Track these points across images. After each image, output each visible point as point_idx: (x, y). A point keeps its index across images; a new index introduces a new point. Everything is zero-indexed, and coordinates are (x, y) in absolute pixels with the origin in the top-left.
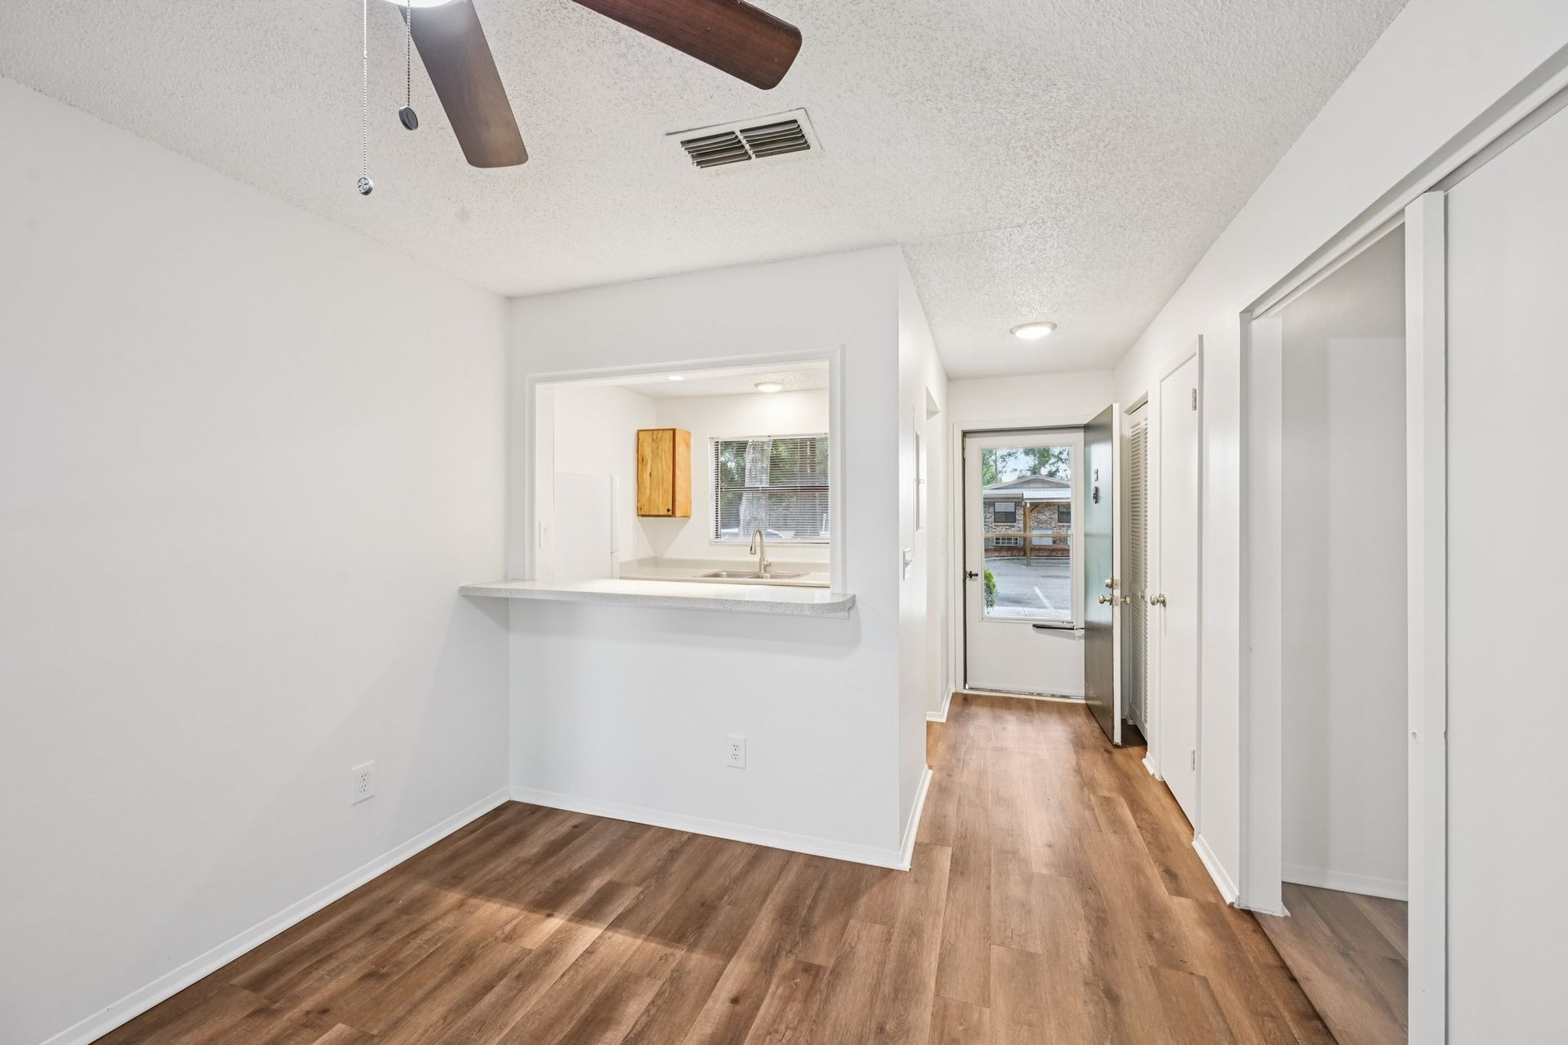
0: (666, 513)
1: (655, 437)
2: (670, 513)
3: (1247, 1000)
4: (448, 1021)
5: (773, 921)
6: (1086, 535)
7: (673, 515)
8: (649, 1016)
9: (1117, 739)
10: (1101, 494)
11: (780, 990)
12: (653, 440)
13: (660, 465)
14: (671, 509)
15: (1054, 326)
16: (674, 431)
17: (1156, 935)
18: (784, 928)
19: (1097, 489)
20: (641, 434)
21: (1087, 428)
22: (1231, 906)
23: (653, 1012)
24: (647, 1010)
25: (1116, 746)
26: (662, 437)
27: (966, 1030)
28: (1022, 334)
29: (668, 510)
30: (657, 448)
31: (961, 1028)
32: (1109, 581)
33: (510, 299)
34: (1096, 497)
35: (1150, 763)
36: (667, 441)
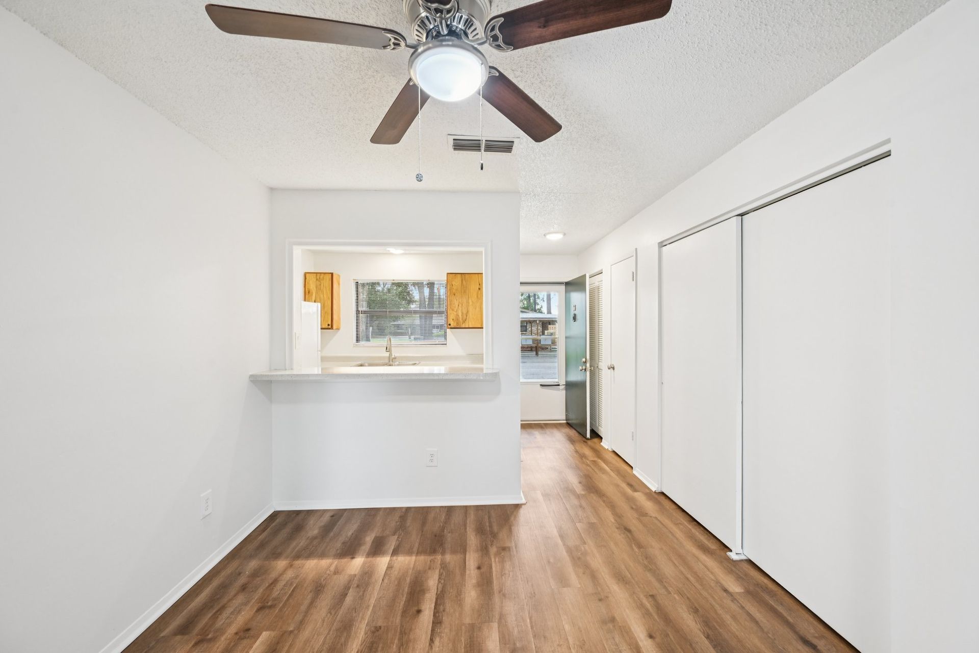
0: (327, 326)
1: (318, 277)
2: (330, 327)
3: (672, 521)
4: (333, 613)
5: (476, 535)
6: (566, 337)
7: (332, 328)
8: (441, 584)
9: (588, 436)
10: (578, 317)
11: (497, 559)
12: (317, 280)
13: (322, 296)
14: (330, 324)
15: (565, 234)
16: (332, 274)
17: (634, 507)
18: (483, 536)
19: (575, 315)
20: (307, 275)
21: (567, 284)
22: (655, 492)
23: (443, 581)
24: (439, 582)
25: (588, 439)
26: (323, 278)
27: (582, 554)
28: (549, 237)
29: (329, 325)
30: (320, 285)
31: (579, 554)
32: (584, 360)
33: (272, 189)
34: (575, 318)
35: (605, 444)
36: (327, 280)
